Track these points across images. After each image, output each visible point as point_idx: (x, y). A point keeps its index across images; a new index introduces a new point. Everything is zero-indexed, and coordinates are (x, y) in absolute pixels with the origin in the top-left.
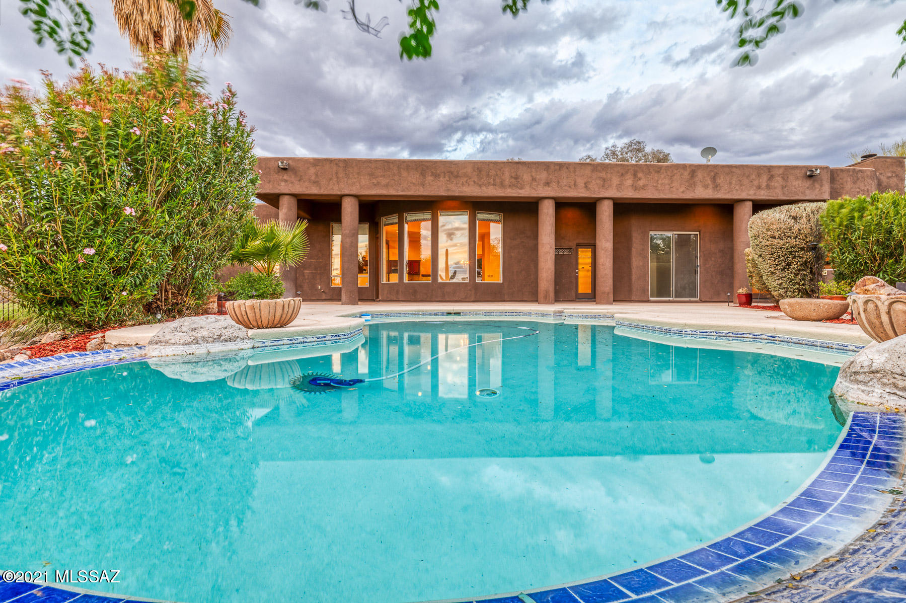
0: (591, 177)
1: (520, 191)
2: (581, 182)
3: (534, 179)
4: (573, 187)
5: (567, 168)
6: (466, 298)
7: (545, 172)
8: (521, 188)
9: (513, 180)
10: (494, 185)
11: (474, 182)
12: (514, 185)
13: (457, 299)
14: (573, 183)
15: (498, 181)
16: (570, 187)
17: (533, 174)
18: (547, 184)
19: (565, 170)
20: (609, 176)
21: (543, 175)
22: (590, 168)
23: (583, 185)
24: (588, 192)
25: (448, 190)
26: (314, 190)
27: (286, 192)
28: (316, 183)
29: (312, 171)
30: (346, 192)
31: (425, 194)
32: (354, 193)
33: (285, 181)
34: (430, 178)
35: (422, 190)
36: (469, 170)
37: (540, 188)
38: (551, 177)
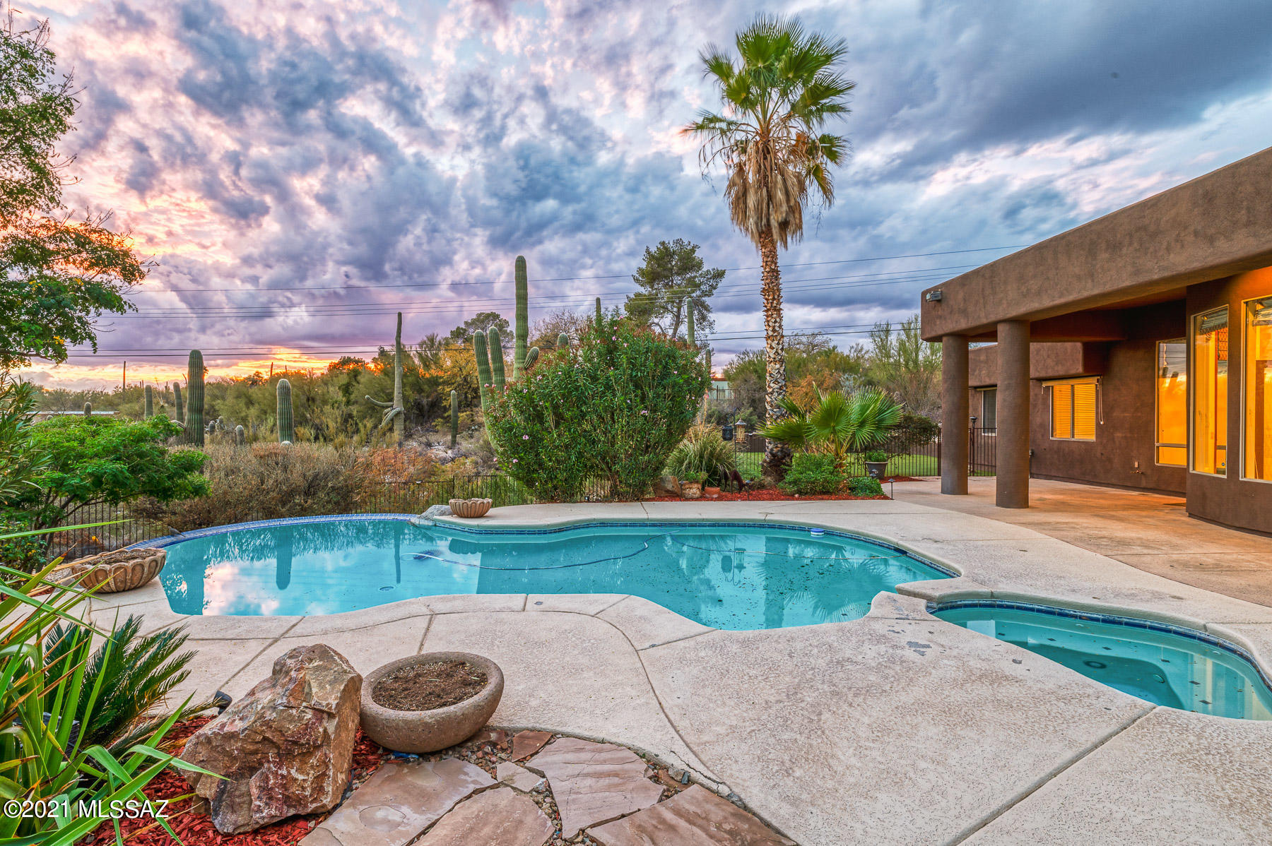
10: (1249, 223)
11: (1196, 234)
25: (1137, 272)
26: (963, 324)
27: (940, 332)
28: (964, 312)
29: (961, 295)
30: (993, 318)
31: (1096, 292)
32: (1001, 316)
33: (940, 317)
34: (1104, 255)
35: (1089, 284)
36: (1182, 209)
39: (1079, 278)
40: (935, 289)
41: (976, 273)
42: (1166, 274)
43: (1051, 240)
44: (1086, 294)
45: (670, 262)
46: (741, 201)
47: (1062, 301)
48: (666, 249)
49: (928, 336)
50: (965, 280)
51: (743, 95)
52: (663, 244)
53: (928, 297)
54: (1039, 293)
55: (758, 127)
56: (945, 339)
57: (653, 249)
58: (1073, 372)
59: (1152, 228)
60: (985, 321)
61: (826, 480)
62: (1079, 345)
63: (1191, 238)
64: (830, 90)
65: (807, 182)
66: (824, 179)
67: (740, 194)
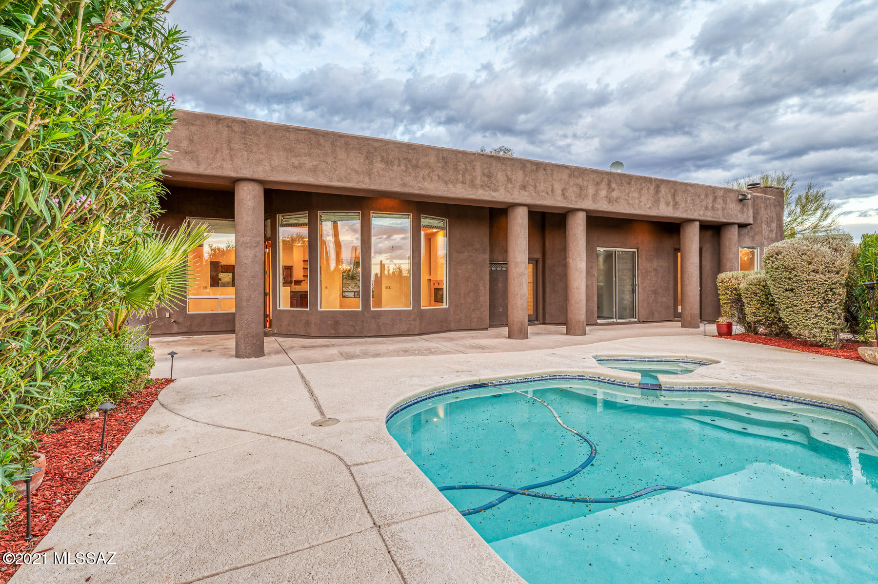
0: (568, 183)
1: (494, 194)
2: (558, 188)
3: (509, 180)
4: (550, 193)
5: (545, 170)
6: (408, 331)
7: (521, 172)
8: (496, 190)
9: (486, 179)
10: (463, 183)
11: (439, 176)
12: (486, 185)
13: (396, 332)
14: (550, 188)
15: (468, 177)
16: (547, 193)
17: (509, 173)
18: (524, 187)
19: (543, 172)
20: (585, 183)
21: (519, 176)
22: (567, 172)
23: (560, 192)
24: (565, 201)
36: (432, 159)
37: (516, 192)
38: (527, 178)
42: (423, 192)
59: (414, 162)
63: (436, 178)
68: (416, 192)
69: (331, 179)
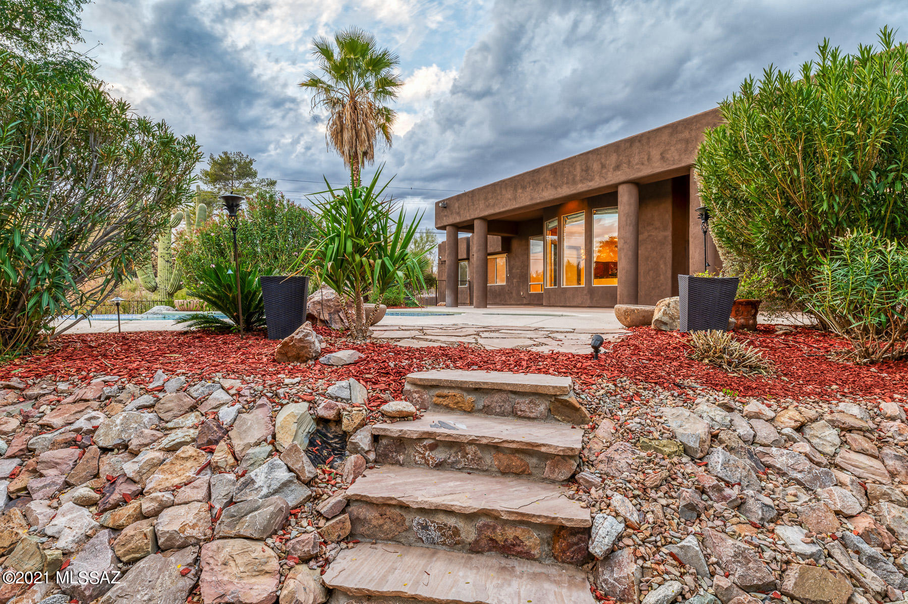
0: (669, 143)
1: (590, 184)
2: (655, 153)
3: (603, 166)
4: (646, 163)
5: (639, 141)
7: (615, 154)
8: (591, 180)
9: (584, 173)
10: (567, 183)
11: (551, 185)
12: (584, 179)
14: (646, 158)
15: (570, 178)
16: (643, 164)
17: (603, 161)
18: (617, 167)
19: (637, 144)
20: (693, 134)
21: (613, 159)
22: (667, 131)
23: (658, 157)
24: (664, 165)
25: (532, 199)
26: (458, 220)
27: (446, 224)
28: (458, 213)
29: (457, 205)
30: (473, 217)
31: (517, 206)
32: (476, 216)
33: (446, 216)
34: (520, 191)
35: (514, 203)
36: (547, 174)
37: (610, 175)
38: (621, 158)
39: (510, 199)
40: (444, 201)
41: (465, 194)
42: (542, 200)
43: (499, 182)
44: (513, 207)
45: (231, 169)
46: (339, 135)
47: (504, 209)
48: (228, 158)
49: (439, 226)
50: (459, 197)
51: (342, 72)
52: (225, 153)
53: (440, 205)
54: (494, 206)
55: (349, 93)
56: (447, 228)
57: (216, 157)
58: (497, 251)
59: (537, 181)
60: (469, 218)
61: (395, 298)
62: (500, 237)
63: (550, 187)
64: (392, 83)
65: (377, 131)
66: (388, 132)
67: (339, 130)
68: (538, 201)
69: (500, 208)
